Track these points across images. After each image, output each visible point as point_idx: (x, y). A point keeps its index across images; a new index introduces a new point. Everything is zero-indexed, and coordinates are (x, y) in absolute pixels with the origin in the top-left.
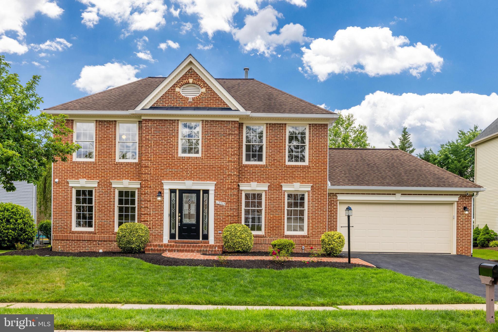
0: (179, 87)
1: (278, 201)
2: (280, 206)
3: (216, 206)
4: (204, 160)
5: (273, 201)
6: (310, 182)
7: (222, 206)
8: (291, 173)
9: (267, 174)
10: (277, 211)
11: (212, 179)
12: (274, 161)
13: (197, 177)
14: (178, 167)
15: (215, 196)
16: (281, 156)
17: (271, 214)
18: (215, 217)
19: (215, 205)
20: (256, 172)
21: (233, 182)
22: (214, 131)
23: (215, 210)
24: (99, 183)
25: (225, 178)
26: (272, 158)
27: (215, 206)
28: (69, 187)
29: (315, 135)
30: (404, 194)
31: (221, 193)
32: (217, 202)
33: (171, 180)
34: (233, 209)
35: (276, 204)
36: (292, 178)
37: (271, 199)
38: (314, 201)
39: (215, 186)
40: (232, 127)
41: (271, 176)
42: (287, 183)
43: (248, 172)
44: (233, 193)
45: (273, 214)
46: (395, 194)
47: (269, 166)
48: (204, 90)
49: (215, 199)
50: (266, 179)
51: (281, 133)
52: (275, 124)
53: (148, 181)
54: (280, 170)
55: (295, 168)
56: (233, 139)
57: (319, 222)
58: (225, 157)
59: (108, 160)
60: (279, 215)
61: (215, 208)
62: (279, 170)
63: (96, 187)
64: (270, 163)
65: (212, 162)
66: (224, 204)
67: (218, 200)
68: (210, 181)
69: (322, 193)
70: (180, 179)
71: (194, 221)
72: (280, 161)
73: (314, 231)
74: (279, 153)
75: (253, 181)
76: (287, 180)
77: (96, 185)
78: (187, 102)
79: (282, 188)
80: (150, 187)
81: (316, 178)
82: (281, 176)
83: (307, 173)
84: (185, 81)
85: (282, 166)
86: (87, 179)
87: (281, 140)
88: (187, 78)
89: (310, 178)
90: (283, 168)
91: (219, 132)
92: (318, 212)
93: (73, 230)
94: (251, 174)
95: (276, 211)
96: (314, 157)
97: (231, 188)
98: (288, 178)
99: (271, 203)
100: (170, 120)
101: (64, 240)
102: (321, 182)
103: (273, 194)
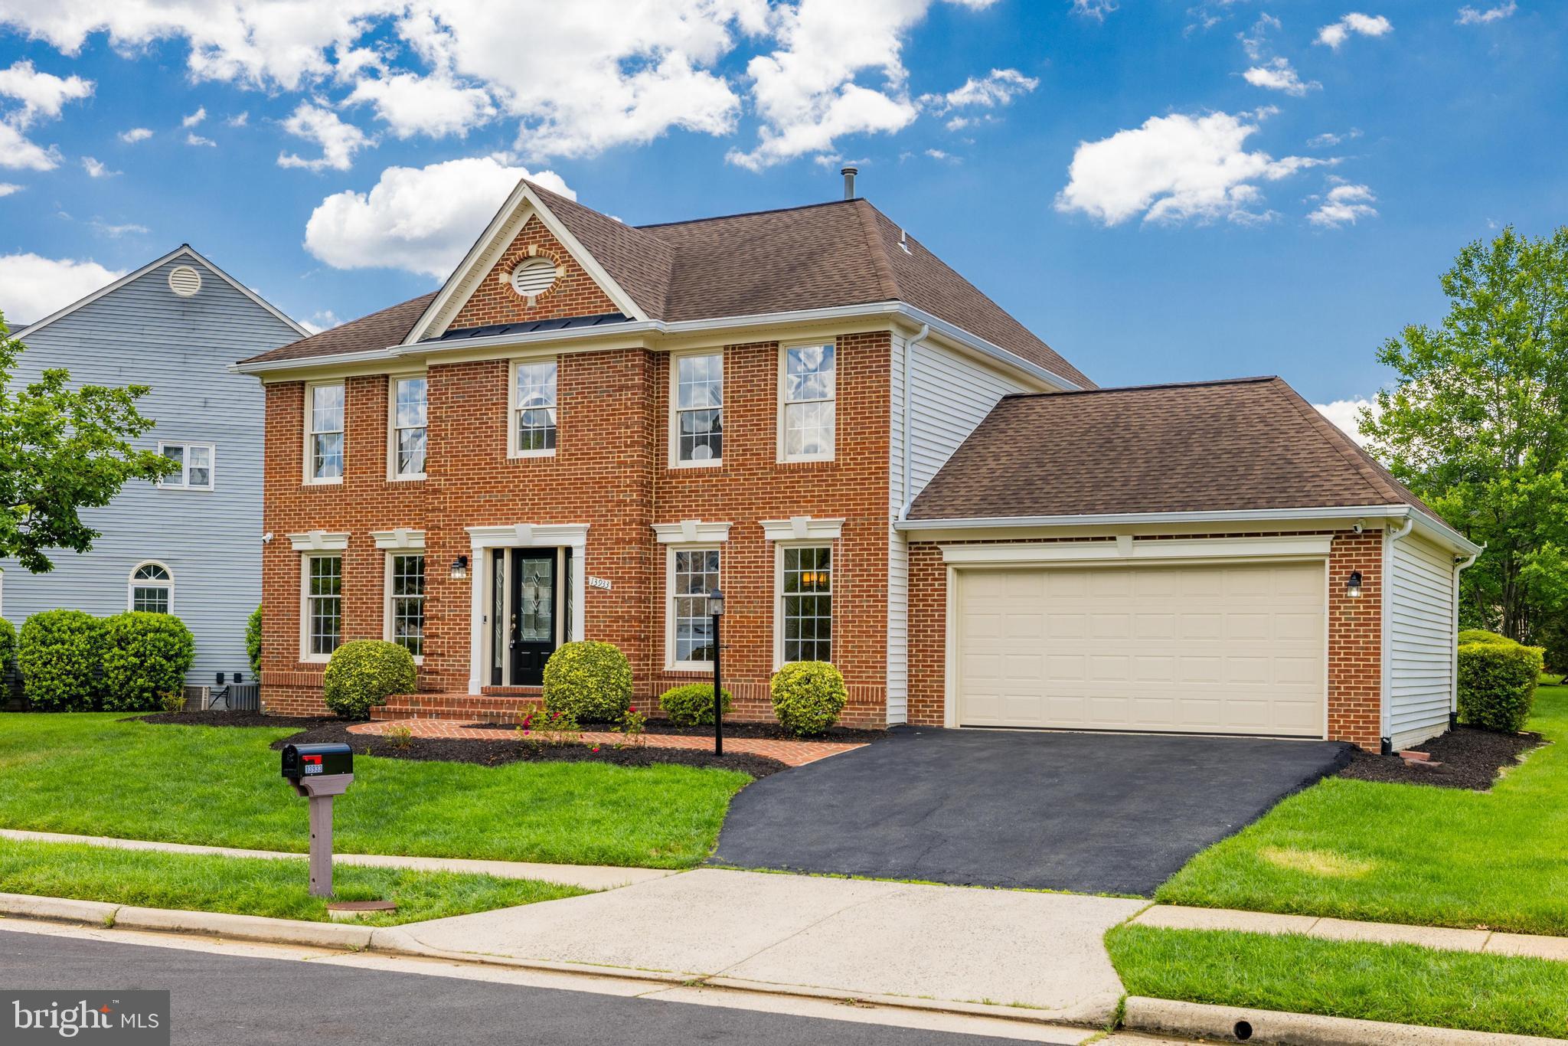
0: (506, 271)
1: (753, 572)
2: (758, 587)
3: (589, 590)
4: (563, 465)
5: (740, 572)
6: (838, 511)
7: (602, 591)
8: (787, 487)
9: (727, 495)
10: (752, 602)
11: (580, 516)
12: (743, 455)
13: (547, 513)
14: (505, 487)
15: (586, 564)
16: (762, 439)
17: (735, 612)
18: (586, 621)
19: (587, 588)
20: (698, 491)
21: (630, 523)
22: (584, 383)
23: (586, 602)
24: (350, 538)
25: (611, 511)
26: (738, 446)
27: (586, 593)
28: (292, 552)
29: (853, 368)
30: (1142, 536)
31: (601, 554)
32: (593, 581)
33: (490, 524)
34: (630, 598)
35: (749, 582)
36: (790, 502)
37: (736, 567)
38: (849, 570)
39: (588, 535)
40: (627, 366)
41: (737, 499)
42: (779, 518)
43: (680, 492)
44: (628, 553)
45: (741, 612)
46: (1113, 539)
47: (731, 470)
48: (561, 272)
49: (587, 573)
50: (724, 510)
51: (762, 371)
52: (746, 346)
53: (439, 528)
54: (761, 479)
55: (799, 472)
56: (630, 399)
57: (864, 632)
58: (610, 453)
59: (369, 478)
60: (757, 612)
61: (586, 597)
62: (758, 479)
63: (344, 550)
64: (735, 460)
65: (582, 469)
66: (607, 584)
67: (593, 574)
68: (575, 522)
69: (873, 544)
70: (509, 519)
71: (545, 635)
72: (759, 454)
73: (849, 662)
74: (758, 430)
75: (691, 516)
76: (778, 508)
77: (344, 545)
78: (523, 310)
79: (763, 532)
80: (444, 545)
81: (855, 499)
82: (762, 498)
83: (830, 485)
84: (520, 252)
85: (765, 468)
86: (328, 531)
87: (762, 390)
88: (525, 244)
89: (838, 500)
90: (767, 474)
91: (596, 383)
92: (861, 602)
93: (301, 661)
94: (687, 496)
95: (748, 602)
96: (850, 434)
97: (623, 540)
98: (781, 502)
99: (736, 577)
100: (488, 362)
101: (283, 686)
102: (868, 509)
103: (740, 552)
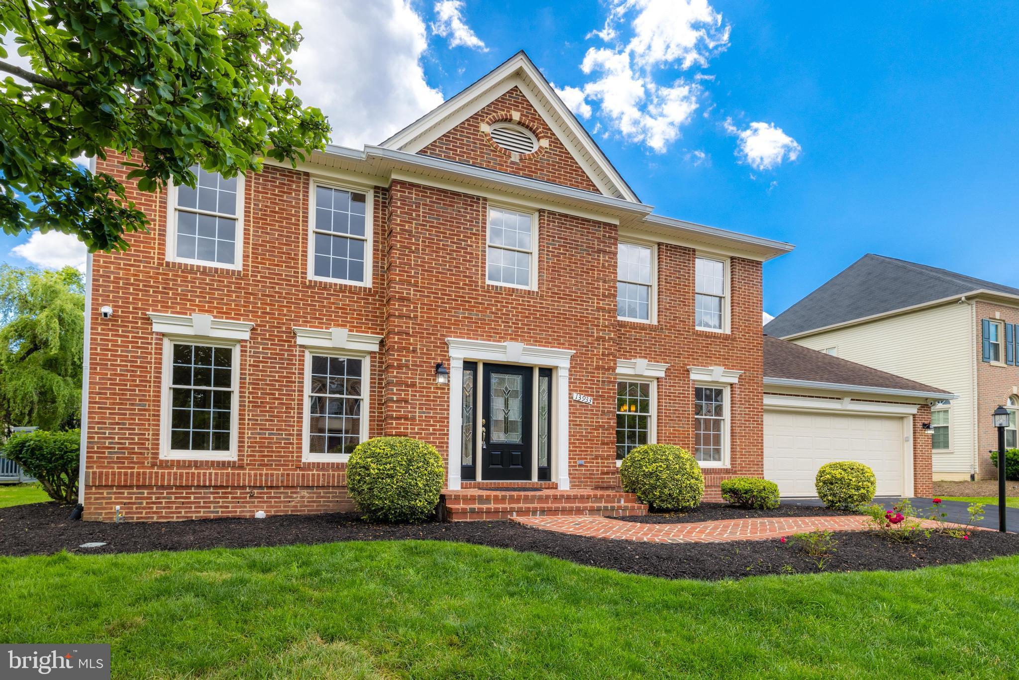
0: (488, 123)
1: (682, 400)
2: (685, 411)
3: (572, 404)
4: (546, 300)
5: (673, 400)
6: (735, 366)
7: (584, 405)
8: (704, 347)
9: (663, 345)
10: (681, 421)
11: (563, 344)
12: (674, 320)
13: (531, 337)
14: (486, 308)
15: (570, 383)
16: (687, 312)
17: (670, 427)
18: (570, 428)
19: (570, 401)
20: (641, 340)
21: (609, 355)
22: (566, 239)
23: (570, 413)
24: (253, 329)
25: (592, 343)
26: (671, 313)
27: (570, 405)
28: (152, 333)
29: (743, 280)
31: (583, 376)
32: (576, 396)
33: (468, 338)
34: (609, 412)
35: (679, 407)
36: (706, 357)
37: (670, 396)
38: (742, 404)
39: (571, 360)
40: (604, 236)
41: (670, 350)
42: (698, 366)
43: (627, 338)
44: (607, 378)
45: (674, 427)
46: (840, 399)
47: (666, 329)
48: (544, 144)
49: (570, 390)
50: (661, 355)
51: (687, 266)
52: (676, 247)
53: (407, 334)
54: (686, 338)
55: (711, 338)
56: (607, 261)
57: (751, 443)
58: (590, 298)
59: (284, 271)
60: (684, 428)
61: (570, 409)
62: (685, 338)
63: (246, 341)
64: (668, 322)
65: (564, 306)
66: (589, 400)
67: (576, 391)
68: (559, 348)
69: (756, 389)
70: (491, 336)
71: (515, 438)
72: (685, 322)
73: (744, 461)
74: (684, 305)
75: (636, 356)
76: (698, 359)
77: (246, 336)
78: (506, 162)
79: (689, 374)
80: (414, 351)
81: (745, 361)
82: (687, 352)
83: (730, 350)
84: (503, 113)
85: (689, 332)
86: (215, 317)
87: (686, 279)
88: (507, 107)
89: (735, 360)
90: (690, 335)
91: (578, 241)
92: (749, 424)
93: (162, 457)
94: (633, 342)
95: (679, 420)
96: (741, 320)
97: (603, 368)
98: (700, 356)
99: (670, 403)
100: (466, 195)
101: (131, 487)
102: (753, 368)
103: (673, 386)
